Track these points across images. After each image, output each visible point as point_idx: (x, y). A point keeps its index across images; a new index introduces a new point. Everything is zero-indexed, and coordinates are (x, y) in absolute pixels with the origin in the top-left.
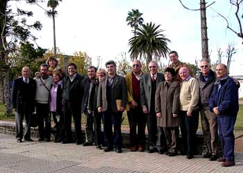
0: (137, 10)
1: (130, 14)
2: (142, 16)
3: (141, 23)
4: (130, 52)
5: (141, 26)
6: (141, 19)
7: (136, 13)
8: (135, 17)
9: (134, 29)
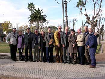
0: (32, 3)
1: (29, 5)
2: (34, 6)
3: (34, 9)
4: (30, 21)
5: (34, 10)
6: (34, 7)
7: (32, 4)
8: (31, 6)
9: (31, 11)
